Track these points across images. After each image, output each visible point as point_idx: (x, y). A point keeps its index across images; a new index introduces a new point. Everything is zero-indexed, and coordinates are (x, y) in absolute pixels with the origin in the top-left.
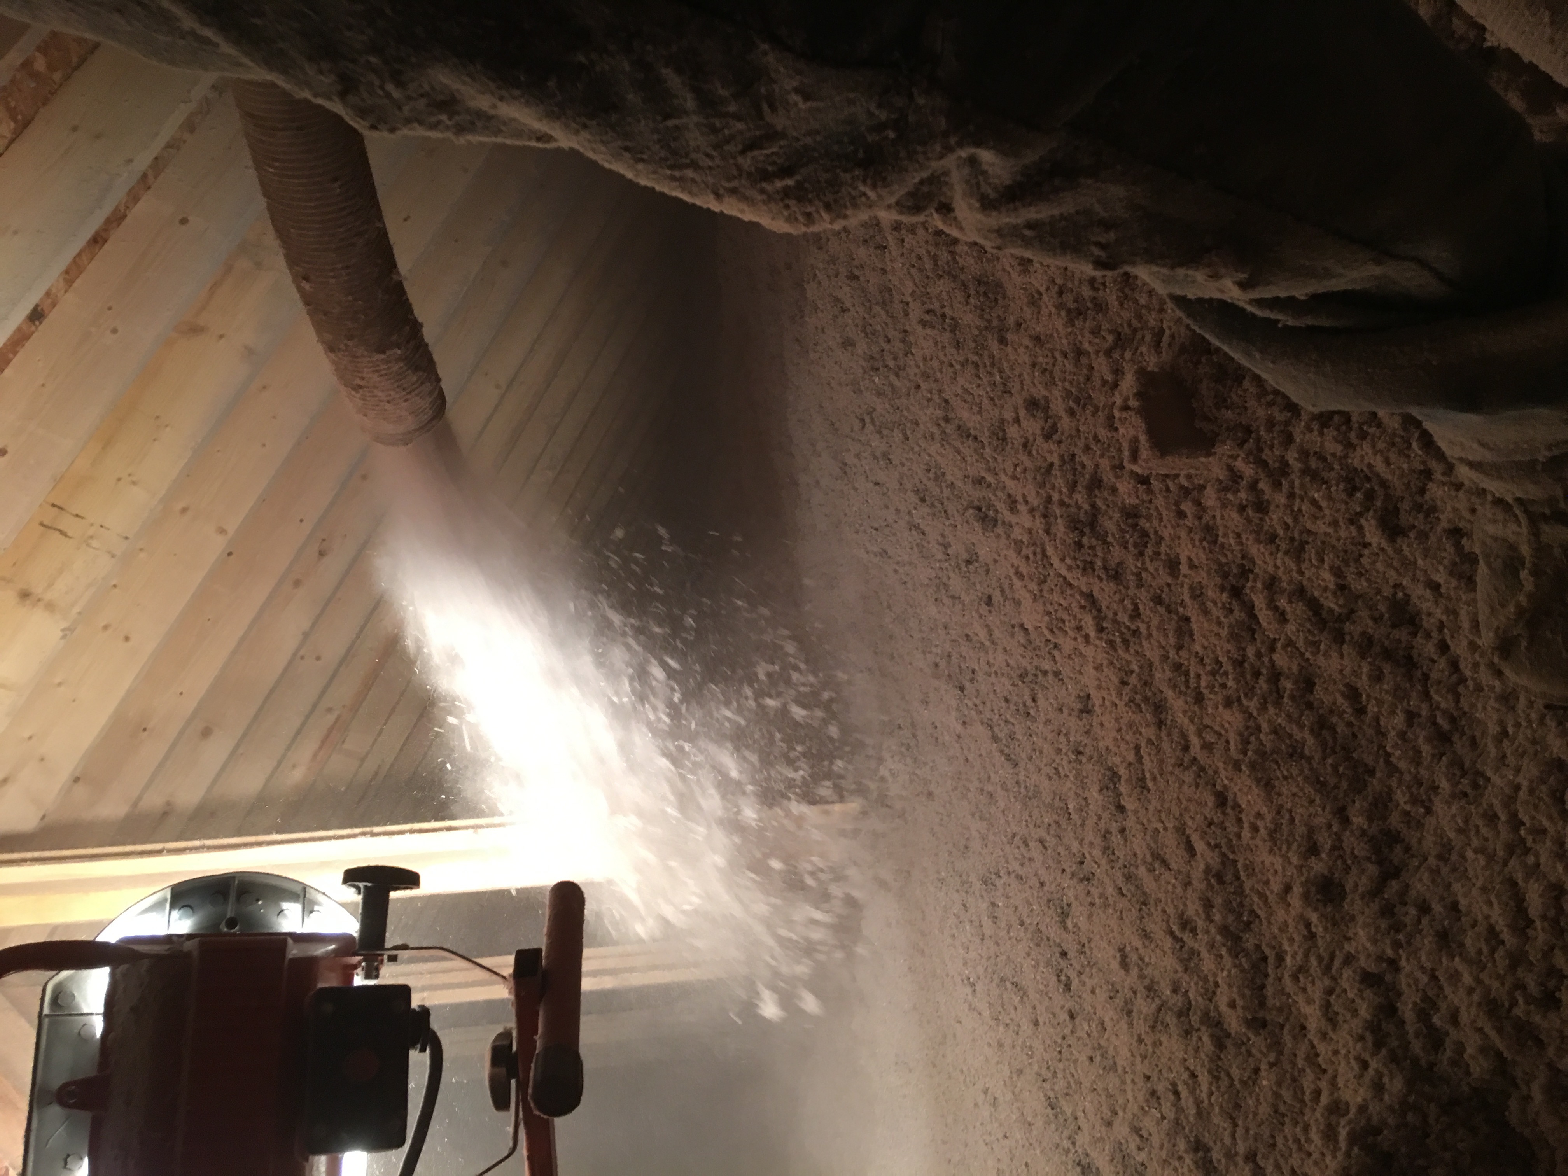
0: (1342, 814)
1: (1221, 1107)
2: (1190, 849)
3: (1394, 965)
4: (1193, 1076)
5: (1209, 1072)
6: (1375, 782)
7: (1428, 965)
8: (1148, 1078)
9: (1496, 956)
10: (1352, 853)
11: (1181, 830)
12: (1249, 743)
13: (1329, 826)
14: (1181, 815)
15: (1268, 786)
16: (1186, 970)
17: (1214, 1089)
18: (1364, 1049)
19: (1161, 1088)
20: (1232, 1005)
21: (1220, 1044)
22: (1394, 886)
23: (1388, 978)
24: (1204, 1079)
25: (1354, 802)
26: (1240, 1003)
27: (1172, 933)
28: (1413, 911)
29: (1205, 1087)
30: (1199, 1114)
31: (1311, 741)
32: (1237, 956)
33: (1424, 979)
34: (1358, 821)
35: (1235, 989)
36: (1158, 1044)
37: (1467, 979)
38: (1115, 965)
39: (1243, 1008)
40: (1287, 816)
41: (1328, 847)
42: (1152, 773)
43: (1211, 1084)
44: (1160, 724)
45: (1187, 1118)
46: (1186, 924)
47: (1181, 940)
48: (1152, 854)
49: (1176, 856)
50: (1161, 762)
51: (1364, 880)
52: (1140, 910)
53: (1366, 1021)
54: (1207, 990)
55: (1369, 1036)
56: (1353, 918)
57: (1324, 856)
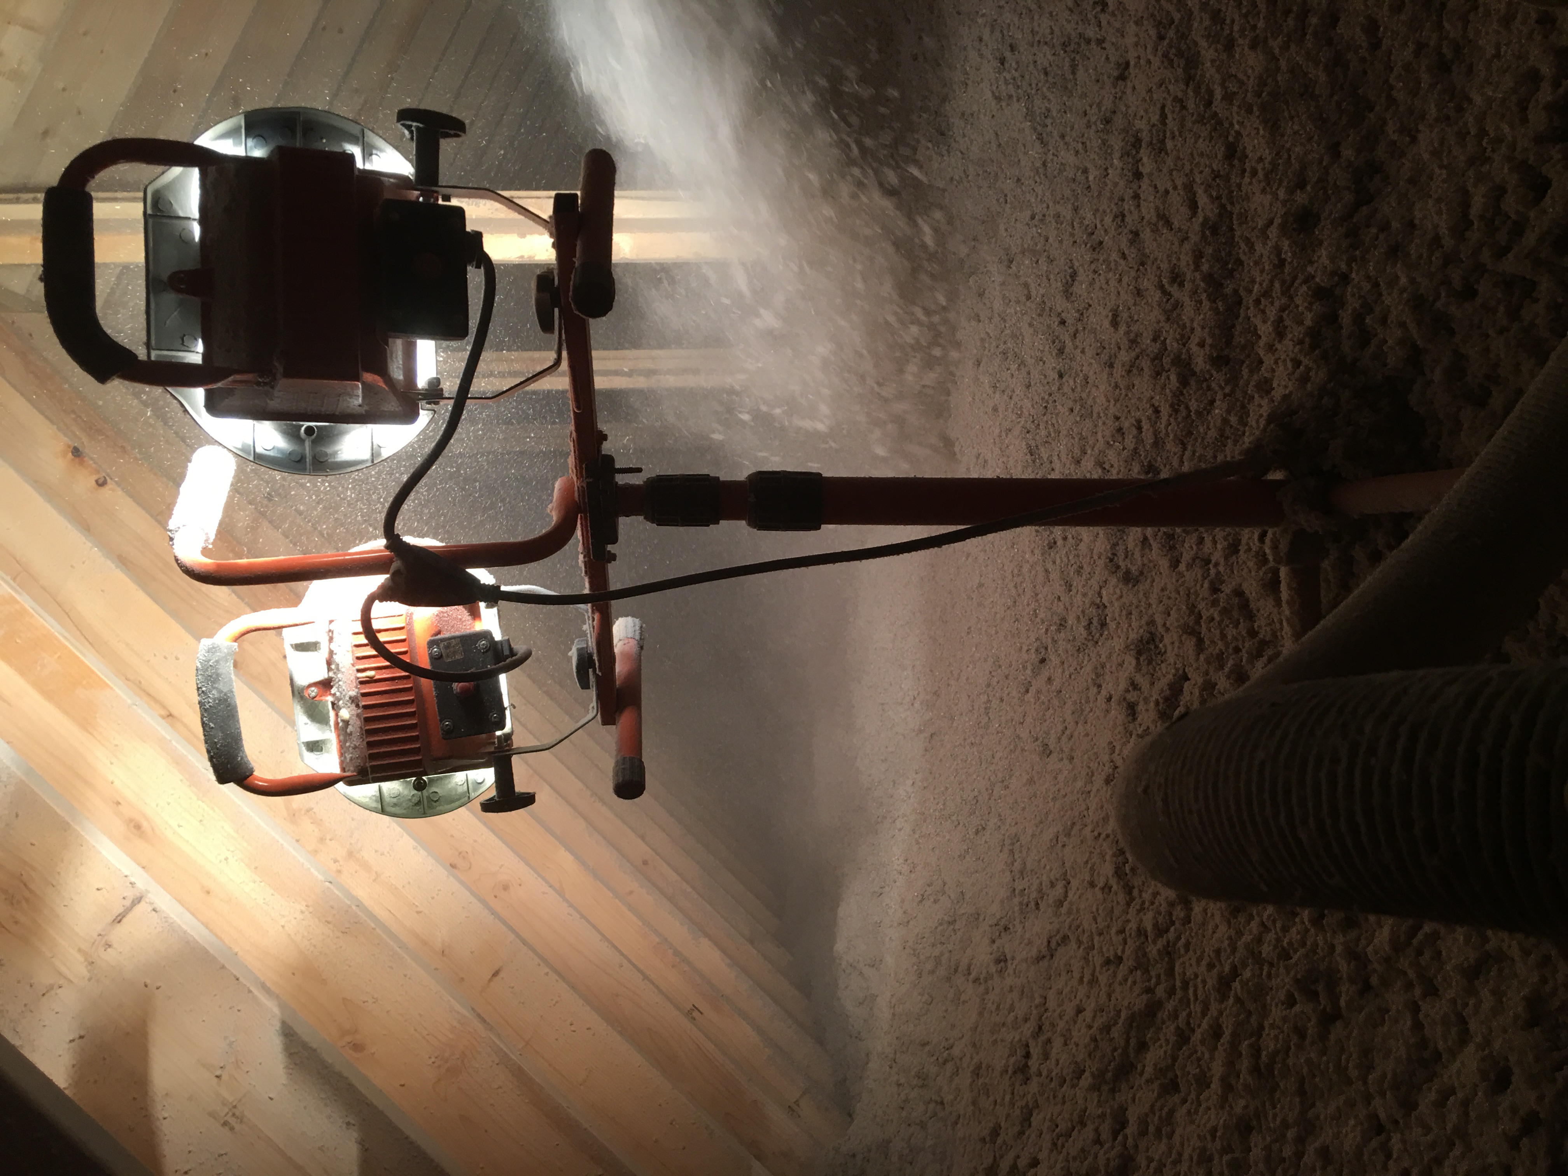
0: (1335, 150)
1: (1175, 435)
2: (1193, 206)
3: (1345, 278)
4: (1157, 411)
5: (1172, 406)
6: (1372, 116)
7: (1372, 274)
8: (1117, 418)
9: (1433, 258)
10: (1335, 183)
11: (1189, 187)
12: (1266, 85)
13: (1321, 161)
14: (1192, 170)
15: (1273, 126)
16: (1168, 319)
17: (1172, 420)
18: (1301, 351)
19: (1126, 425)
20: (1201, 344)
21: (1184, 382)
22: (1365, 210)
23: (1338, 291)
24: (1165, 411)
25: (1348, 136)
26: (1209, 341)
27: (1161, 287)
28: (1374, 230)
29: (1164, 421)
30: (1156, 444)
31: (1323, 78)
32: (1214, 302)
33: (1366, 286)
34: (1348, 153)
35: (1207, 330)
36: (1130, 387)
37: (1403, 280)
38: (1106, 323)
39: (1211, 346)
40: (1286, 156)
41: (1315, 180)
42: (1173, 133)
43: (1170, 416)
44: (1188, 80)
45: (1144, 446)
46: (1177, 278)
47: (1170, 294)
48: (1158, 216)
49: (1179, 214)
50: (1183, 120)
51: (1339, 205)
52: (1138, 270)
53: (1309, 328)
54: (1182, 336)
55: (1307, 340)
56: (1321, 243)
57: (1309, 188)
